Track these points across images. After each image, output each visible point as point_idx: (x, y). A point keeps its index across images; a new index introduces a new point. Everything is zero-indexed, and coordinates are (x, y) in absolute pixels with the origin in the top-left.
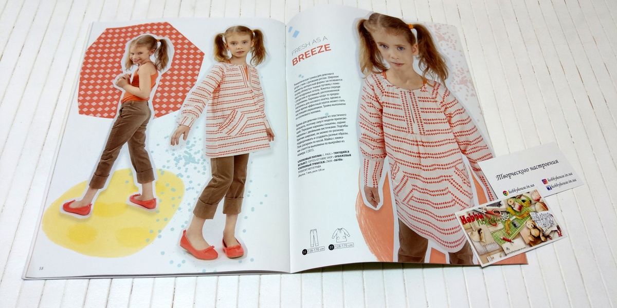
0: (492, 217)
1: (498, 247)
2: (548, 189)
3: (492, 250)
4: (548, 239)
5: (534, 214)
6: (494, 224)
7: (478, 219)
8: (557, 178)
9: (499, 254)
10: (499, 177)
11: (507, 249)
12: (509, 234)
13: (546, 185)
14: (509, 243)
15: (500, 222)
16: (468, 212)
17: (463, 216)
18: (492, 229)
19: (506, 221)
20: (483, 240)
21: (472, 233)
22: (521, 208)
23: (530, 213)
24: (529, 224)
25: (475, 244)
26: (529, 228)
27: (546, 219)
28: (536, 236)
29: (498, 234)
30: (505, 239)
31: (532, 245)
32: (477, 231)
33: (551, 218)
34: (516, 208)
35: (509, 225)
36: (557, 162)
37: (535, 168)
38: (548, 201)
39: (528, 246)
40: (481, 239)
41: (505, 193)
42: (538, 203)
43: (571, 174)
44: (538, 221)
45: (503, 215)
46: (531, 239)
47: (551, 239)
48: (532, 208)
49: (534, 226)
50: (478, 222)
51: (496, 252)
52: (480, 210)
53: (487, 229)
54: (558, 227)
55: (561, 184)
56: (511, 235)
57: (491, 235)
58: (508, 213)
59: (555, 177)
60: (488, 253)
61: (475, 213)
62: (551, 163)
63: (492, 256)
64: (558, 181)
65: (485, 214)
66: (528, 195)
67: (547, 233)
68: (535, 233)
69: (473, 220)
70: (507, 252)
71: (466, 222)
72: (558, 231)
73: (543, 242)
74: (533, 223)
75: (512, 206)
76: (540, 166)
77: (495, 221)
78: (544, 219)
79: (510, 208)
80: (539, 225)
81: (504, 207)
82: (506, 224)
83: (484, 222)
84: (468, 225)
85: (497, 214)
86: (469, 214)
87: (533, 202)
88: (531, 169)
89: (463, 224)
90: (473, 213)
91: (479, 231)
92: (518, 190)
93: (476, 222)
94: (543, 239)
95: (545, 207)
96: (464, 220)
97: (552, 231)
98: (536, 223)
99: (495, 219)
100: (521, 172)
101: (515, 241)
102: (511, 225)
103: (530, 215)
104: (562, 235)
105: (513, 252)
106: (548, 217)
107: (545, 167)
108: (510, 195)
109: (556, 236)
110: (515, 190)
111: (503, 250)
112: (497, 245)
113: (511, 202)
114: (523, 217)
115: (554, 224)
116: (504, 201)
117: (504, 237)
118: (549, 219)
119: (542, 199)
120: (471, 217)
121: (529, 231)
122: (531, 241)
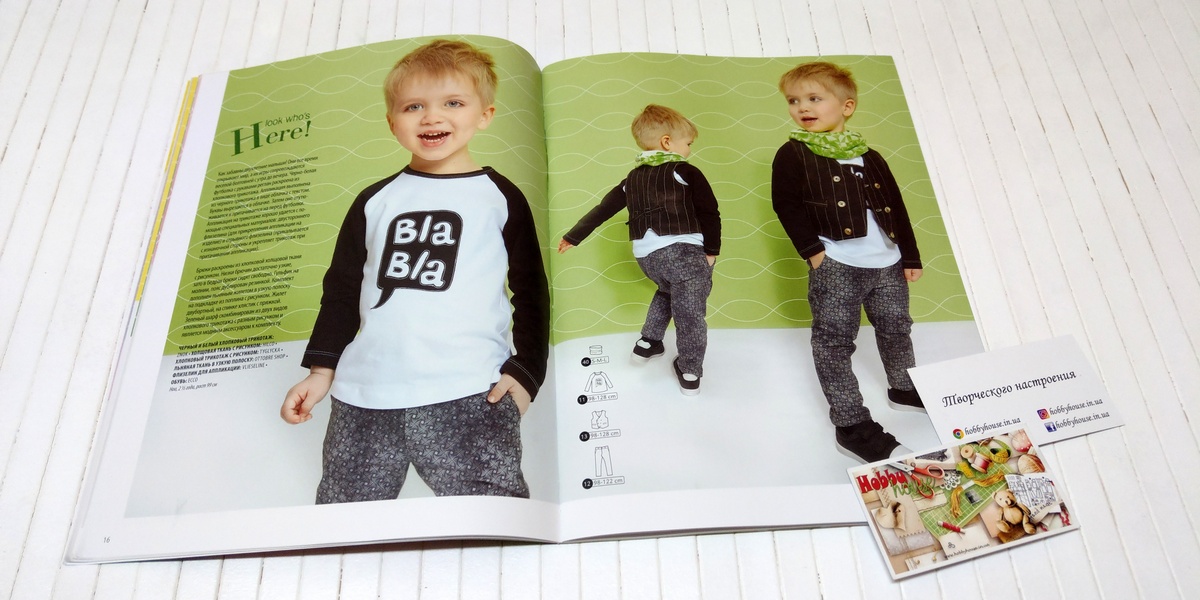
0: (924, 480)
1: (931, 541)
2: (1049, 429)
3: (918, 547)
5: (1013, 478)
6: (928, 494)
7: (894, 483)
8: (1069, 408)
9: (931, 555)
10: (949, 400)
11: (950, 545)
12: (956, 516)
13: (1046, 421)
14: (954, 534)
15: (941, 491)
16: (874, 469)
17: (865, 477)
18: (922, 504)
19: (953, 489)
20: (902, 526)
21: (879, 511)
22: (987, 464)
23: (1006, 476)
24: (1002, 497)
25: (883, 533)
26: (999, 506)
27: (1038, 489)
28: (1014, 522)
29: (933, 515)
30: (946, 526)
31: (1003, 539)
32: (890, 510)
33: (1049, 488)
34: (978, 464)
35: (958, 498)
36: (1073, 375)
37: (1026, 386)
38: (1046, 455)
39: (995, 543)
40: (896, 524)
41: (957, 433)
42: (1024, 456)
43: (1099, 402)
44: (1021, 493)
45: (947, 478)
46: (1003, 528)
47: (1046, 530)
48: (1012, 466)
49: (1012, 502)
50: (895, 490)
51: (926, 550)
52: (902, 467)
53: (911, 504)
54: (1063, 507)
55: (1075, 422)
56: (962, 518)
57: (918, 517)
58: (959, 473)
59: (1065, 406)
60: (909, 552)
61: (890, 472)
62: (1060, 378)
63: (916, 559)
64: (1071, 415)
65: (910, 473)
66: (1005, 440)
67: (1038, 517)
68: (1013, 515)
69: (885, 485)
70: (948, 551)
71: (869, 489)
72: (1063, 515)
73: (1026, 535)
74: (1011, 496)
75: (970, 460)
76: (1035, 382)
77: (929, 489)
78: (1034, 490)
79: (965, 463)
81: (951, 461)
82: (953, 496)
83: (907, 490)
84: (872, 494)
85: (935, 475)
86: (878, 474)
87: (1014, 453)
88: (1018, 387)
89: (864, 491)
90: (886, 471)
91: (895, 508)
92: (985, 428)
93: (889, 488)
94: (1027, 528)
95: (1039, 465)
96: (865, 485)
97: (1049, 514)
98: (1017, 497)
99: (931, 485)
100: (995, 391)
101: (968, 531)
102: (964, 498)
103: (1004, 480)
104: (1069, 524)
105: (962, 552)
106: (1042, 485)
107: (1047, 385)
108: (967, 438)
109: (1056, 525)
110: (978, 429)
111: (941, 548)
112: (930, 537)
113: (967, 452)
114: (990, 484)
115: (1054, 500)
116: (954, 449)
117: (945, 521)
118: (1044, 489)
119: (1035, 449)
120: (881, 479)
121: (1000, 511)
122: (1002, 533)
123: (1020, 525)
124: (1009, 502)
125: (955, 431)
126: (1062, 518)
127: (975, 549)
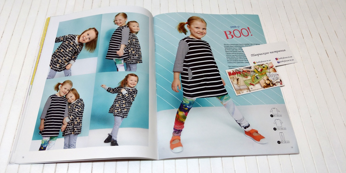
0: (245, 73)
1: (246, 87)
2: (278, 63)
3: (243, 88)
4: (274, 85)
5: (268, 73)
6: (246, 76)
7: (238, 74)
8: (283, 58)
10: (252, 55)
11: (251, 88)
12: (253, 82)
13: (277, 61)
14: (253, 86)
15: (250, 76)
17: (230, 72)
18: (245, 79)
19: (253, 75)
20: (239, 84)
21: (233, 80)
22: (262, 70)
24: (265, 78)
25: (234, 85)
27: (274, 76)
29: (247, 81)
30: (251, 84)
31: (265, 87)
32: (236, 79)
33: (277, 76)
34: (259, 70)
35: (254, 78)
36: (285, 50)
37: (272, 52)
38: (277, 69)
39: (263, 88)
40: (238, 83)
41: (254, 63)
42: (271, 69)
43: (291, 57)
44: (270, 77)
45: (251, 73)
46: (265, 85)
47: (276, 86)
48: (268, 71)
49: (268, 79)
51: (245, 89)
52: (240, 70)
53: (242, 79)
54: (281, 81)
55: (285, 61)
56: (255, 82)
57: (244, 82)
58: (254, 72)
59: (282, 57)
60: (241, 90)
61: (237, 71)
62: (281, 51)
63: (242, 91)
64: (284, 60)
65: (242, 72)
66: (267, 65)
67: (274, 83)
68: (268, 82)
69: (235, 74)
70: (251, 90)
71: (231, 75)
72: (280, 82)
73: (271, 86)
74: (267, 77)
75: (257, 69)
76: (275, 52)
77: (247, 75)
79: (256, 70)
80: (270, 79)
81: (252, 69)
82: (253, 77)
83: (241, 75)
84: (232, 76)
85: (248, 72)
86: (233, 71)
87: (269, 68)
88: (270, 53)
89: (230, 75)
90: (236, 71)
91: (238, 79)
92: (262, 62)
93: (236, 75)
94: (271, 85)
95: (275, 71)
96: (230, 74)
97: (277, 82)
100: (264, 53)
101: (256, 85)
103: (266, 74)
104: (282, 85)
105: (254, 90)
107: (278, 52)
108: (257, 64)
109: (279, 85)
110: (260, 62)
111: (249, 89)
113: (257, 67)
114: (262, 75)
115: (278, 79)
116: (253, 66)
119: (274, 67)
120: (234, 73)
121: (265, 81)
122: (265, 86)
123: (269, 84)
125: (254, 62)
127: (257, 89)
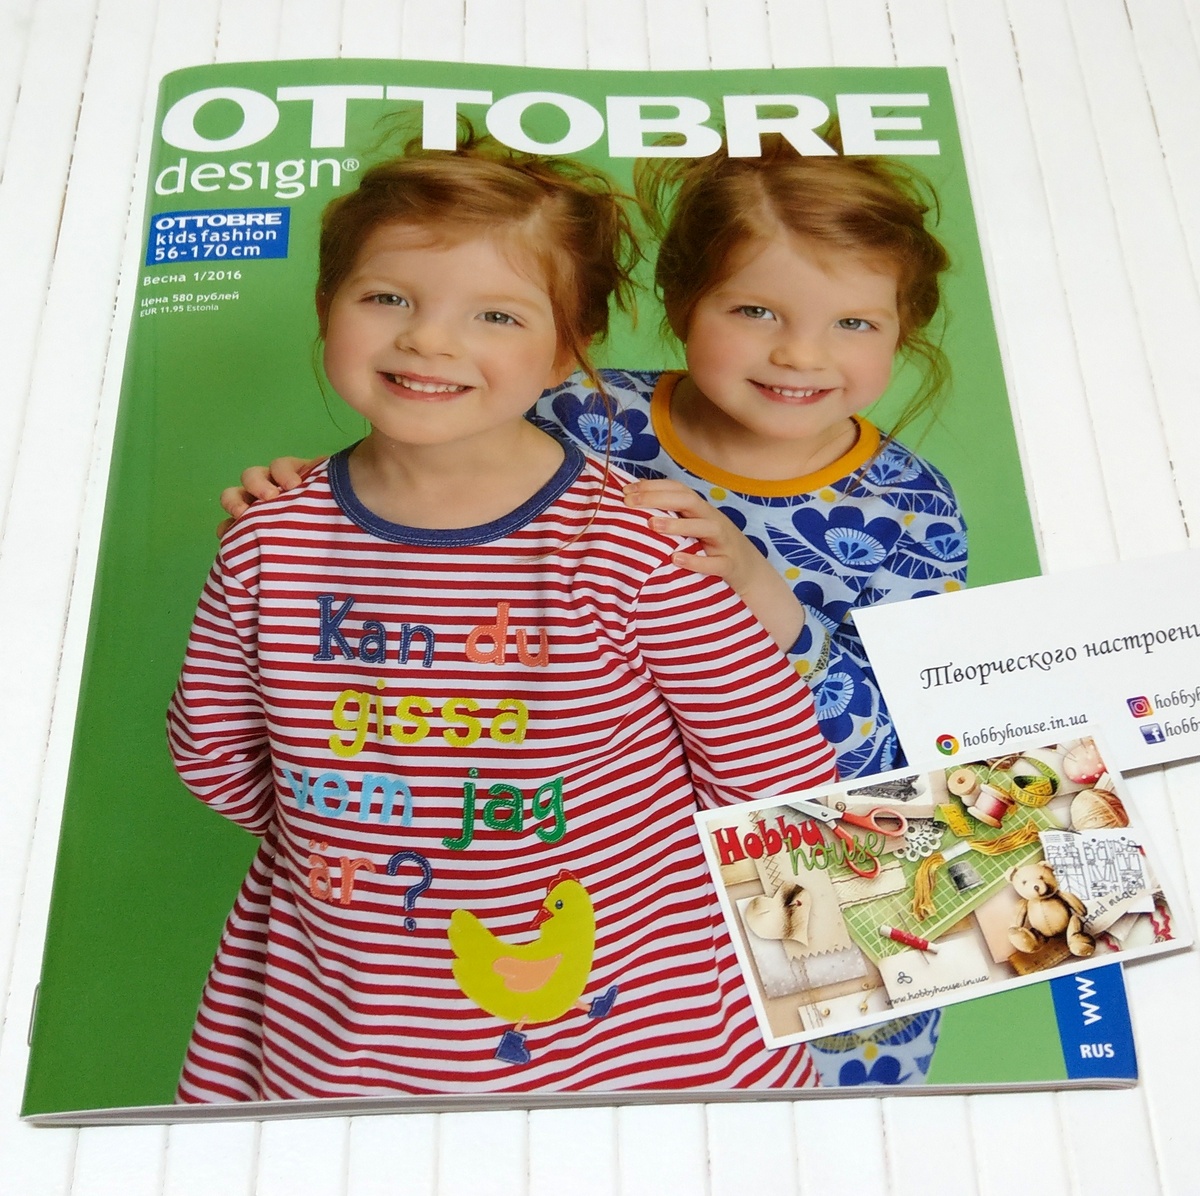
0: (861, 839)
1: (859, 969)
2: (1149, 738)
3: (829, 980)
5: (1057, 839)
6: (866, 868)
7: (795, 844)
8: (1197, 696)
9: (857, 998)
10: (934, 675)
11: (902, 978)
12: (923, 916)
13: (1144, 721)
14: (915, 954)
15: (896, 863)
16: (755, 814)
17: (732, 832)
18: (851, 889)
19: (922, 859)
20: (800, 936)
21: (755, 903)
22: (1002, 809)
23: (1042, 835)
24: (1027, 877)
25: (759, 950)
27: (1109, 862)
28: (1047, 932)
29: (871, 912)
30: (897, 937)
31: (1019, 967)
32: (778, 900)
33: (1134, 861)
34: (982, 809)
35: (932, 878)
37: (1107, 648)
38: (1132, 794)
39: (1001, 973)
40: (789, 930)
41: (945, 742)
42: (1086, 794)
44: (1071, 871)
45: (912, 836)
46: (1022, 944)
47: (1116, 949)
48: (1058, 812)
49: (1050, 889)
50: (795, 860)
51: (845, 989)
52: (815, 811)
53: (827, 890)
54: (1160, 902)
56: (934, 920)
57: (840, 917)
58: (939, 826)
59: (1190, 691)
60: (808, 992)
61: (788, 822)
62: (1185, 633)
63: (822, 1006)
65: (833, 825)
66: (1050, 760)
67: (1101, 923)
68: (1046, 917)
69: (774, 849)
70: (894, 990)
71: (740, 856)
72: (1158, 918)
73: (1072, 957)
74: (1047, 875)
75: (966, 800)
76: (1130, 641)
77: (870, 859)
78: (1100, 864)
79: (954, 806)
80: (1071, 885)
81: (924, 802)
82: (921, 874)
83: (821, 859)
84: (744, 867)
85: (886, 828)
86: (761, 824)
87: (1065, 787)
88: (1091, 650)
89: (726, 861)
90: (780, 820)
91: (791, 897)
92: (1009, 732)
93: (784, 856)
94: (1075, 944)
95: (1116, 811)
97: (1127, 916)
98: (1060, 878)
99: (876, 849)
100: (1038, 659)
101: (946, 949)
102: (944, 877)
103: (1038, 843)
104: (1169, 938)
105: (926, 993)
106: (1120, 853)
107: (1155, 647)
108: (965, 754)
109: (1140, 939)
110: (993, 735)
111: (881, 984)
112: (860, 960)
113: (961, 781)
114: (1005, 849)
115: (1142, 886)
116: (934, 775)
117: (898, 927)
118: (1121, 863)
119: (1111, 780)
120: (766, 835)
121: (1020, 908)
122: (1019, 954)
123: (1060, 937)
124: (1043, 889)
125: (940, 740)
126: (1157, 925)
127: (955, 987)
